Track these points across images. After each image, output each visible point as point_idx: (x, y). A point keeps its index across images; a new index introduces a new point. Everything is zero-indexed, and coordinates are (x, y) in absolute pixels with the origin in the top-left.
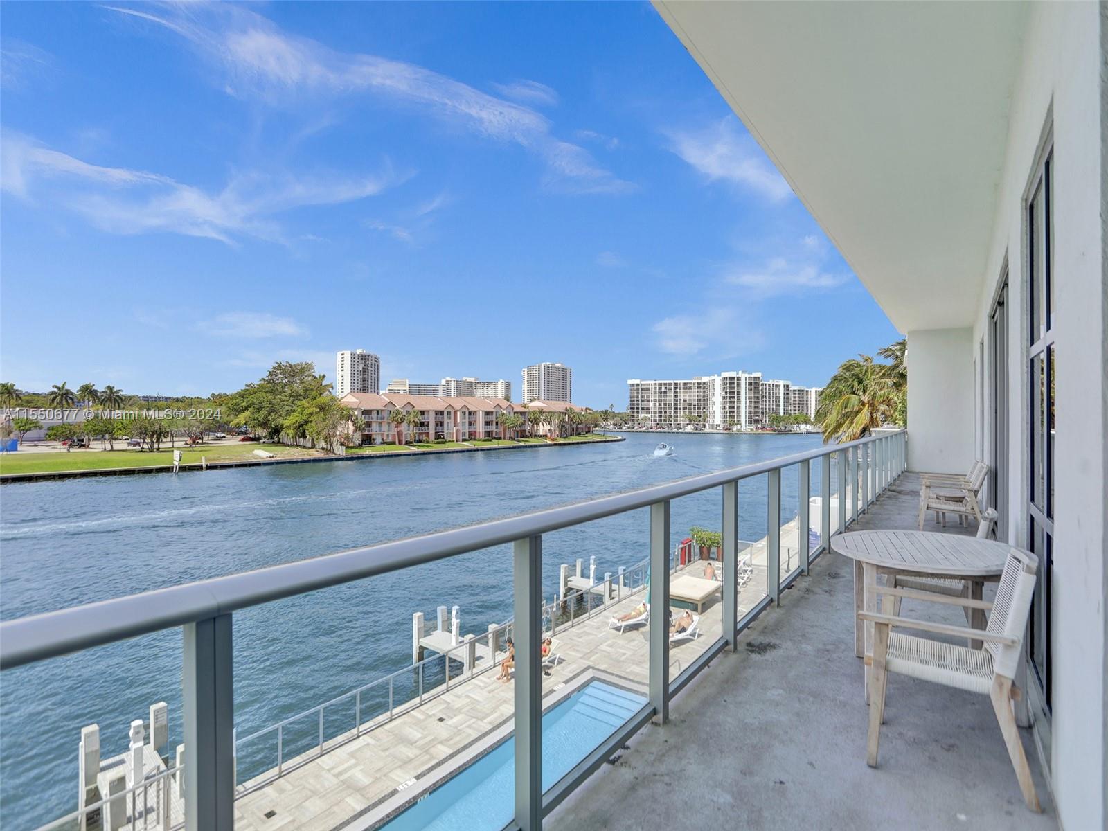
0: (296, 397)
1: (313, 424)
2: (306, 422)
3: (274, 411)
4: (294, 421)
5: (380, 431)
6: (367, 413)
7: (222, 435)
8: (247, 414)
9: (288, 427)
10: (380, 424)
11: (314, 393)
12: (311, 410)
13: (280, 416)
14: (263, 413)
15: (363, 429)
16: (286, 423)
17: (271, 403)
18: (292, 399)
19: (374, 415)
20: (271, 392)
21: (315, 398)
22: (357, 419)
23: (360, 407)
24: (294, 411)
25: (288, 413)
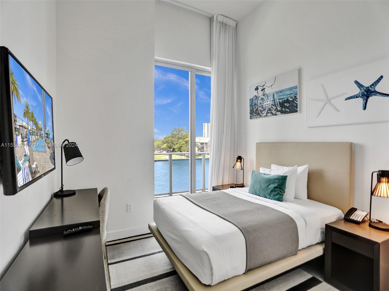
0: (179, 138)
1: (183, 148)
2: (181, 147)
3: (173, 143)
4: (178, 146)
5: (207, 150)
6: (202, 144)
7: (162, 151)
8: (166, 144)
9: (176, 148)
10: (207, 148)
11: (184, 137)
12: (183, 143)
13: (174, 145)
14: (170, 144)
15: (201, 149)
16: (175, 147)
17: (172, 141)
18: (178, 139)
19: (205, 145)
20: (172, 137)
21: (185, 139)
22: (198, 146)
23: (200, 142)
24: (178, 143)
25: (177, 144)
